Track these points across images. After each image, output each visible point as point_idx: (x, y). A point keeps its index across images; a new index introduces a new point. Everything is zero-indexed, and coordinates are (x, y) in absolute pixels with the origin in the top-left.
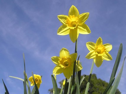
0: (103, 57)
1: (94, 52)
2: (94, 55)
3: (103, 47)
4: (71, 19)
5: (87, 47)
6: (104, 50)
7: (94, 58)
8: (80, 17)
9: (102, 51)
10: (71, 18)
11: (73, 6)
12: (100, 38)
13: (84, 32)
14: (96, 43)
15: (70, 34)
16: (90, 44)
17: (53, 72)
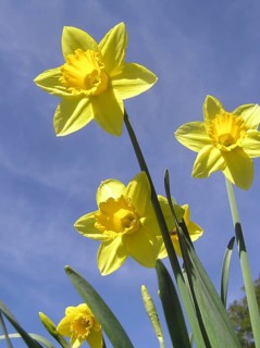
0: (248, 152)
1: (211, 149)
2: (218, 159)
3: (231, 120)
4: (75, 67)
5: (183, 143)
6: (237, 127)
7: (221, 168)
8: (103, 51)
9: (234, 135)
10: (75, 63)
11: (66, 29)
12: (210, 100)
13: (136, 88)
14: (206, 119)
15: (96, 116)
16: (187, 131)
17: (101, 269)
